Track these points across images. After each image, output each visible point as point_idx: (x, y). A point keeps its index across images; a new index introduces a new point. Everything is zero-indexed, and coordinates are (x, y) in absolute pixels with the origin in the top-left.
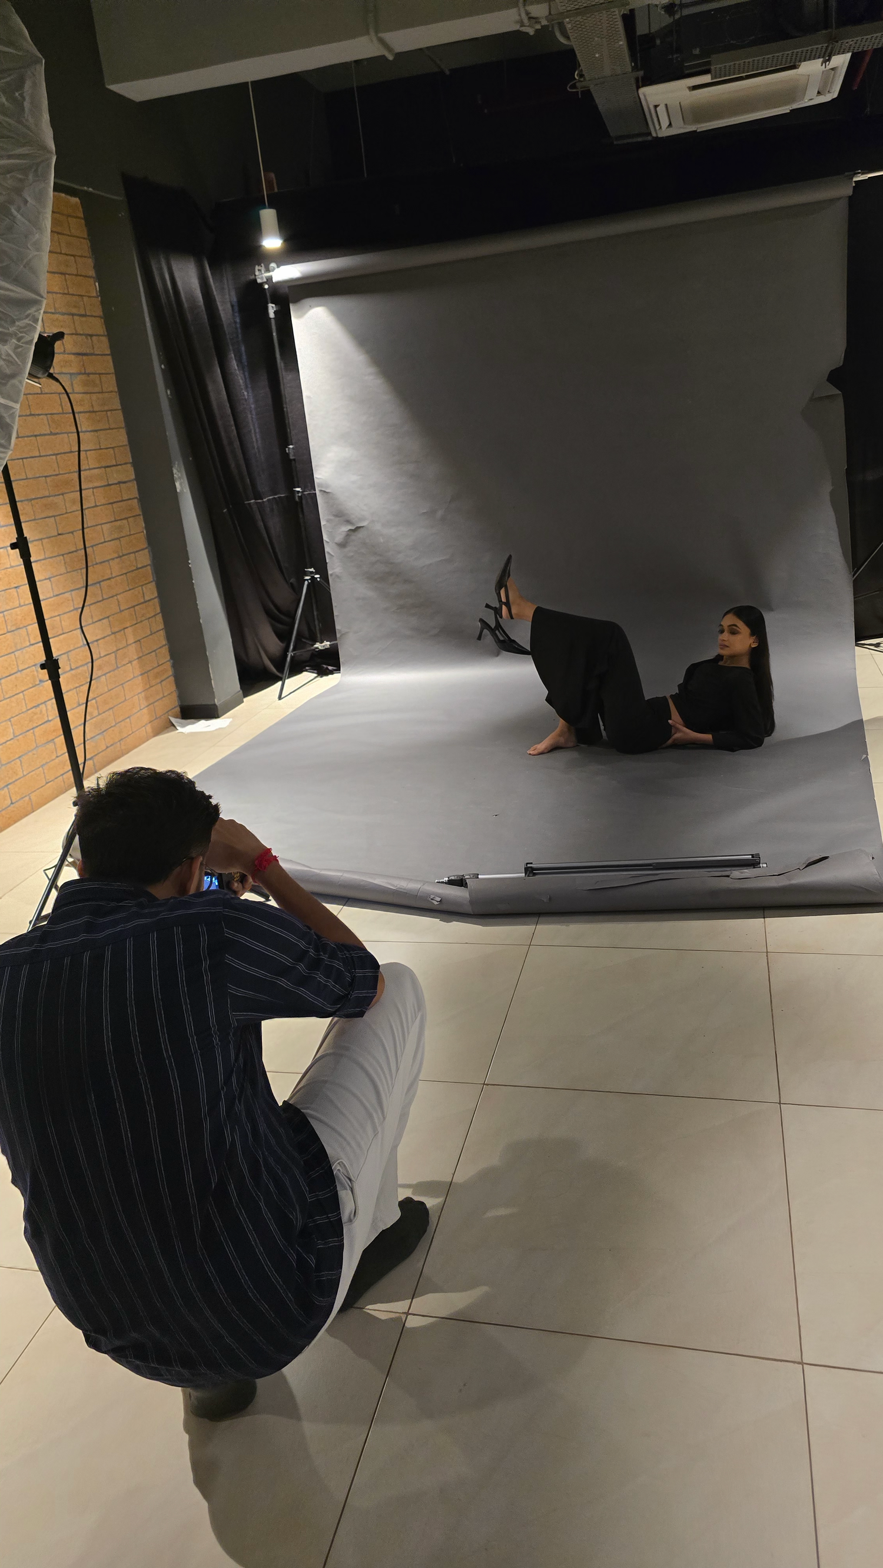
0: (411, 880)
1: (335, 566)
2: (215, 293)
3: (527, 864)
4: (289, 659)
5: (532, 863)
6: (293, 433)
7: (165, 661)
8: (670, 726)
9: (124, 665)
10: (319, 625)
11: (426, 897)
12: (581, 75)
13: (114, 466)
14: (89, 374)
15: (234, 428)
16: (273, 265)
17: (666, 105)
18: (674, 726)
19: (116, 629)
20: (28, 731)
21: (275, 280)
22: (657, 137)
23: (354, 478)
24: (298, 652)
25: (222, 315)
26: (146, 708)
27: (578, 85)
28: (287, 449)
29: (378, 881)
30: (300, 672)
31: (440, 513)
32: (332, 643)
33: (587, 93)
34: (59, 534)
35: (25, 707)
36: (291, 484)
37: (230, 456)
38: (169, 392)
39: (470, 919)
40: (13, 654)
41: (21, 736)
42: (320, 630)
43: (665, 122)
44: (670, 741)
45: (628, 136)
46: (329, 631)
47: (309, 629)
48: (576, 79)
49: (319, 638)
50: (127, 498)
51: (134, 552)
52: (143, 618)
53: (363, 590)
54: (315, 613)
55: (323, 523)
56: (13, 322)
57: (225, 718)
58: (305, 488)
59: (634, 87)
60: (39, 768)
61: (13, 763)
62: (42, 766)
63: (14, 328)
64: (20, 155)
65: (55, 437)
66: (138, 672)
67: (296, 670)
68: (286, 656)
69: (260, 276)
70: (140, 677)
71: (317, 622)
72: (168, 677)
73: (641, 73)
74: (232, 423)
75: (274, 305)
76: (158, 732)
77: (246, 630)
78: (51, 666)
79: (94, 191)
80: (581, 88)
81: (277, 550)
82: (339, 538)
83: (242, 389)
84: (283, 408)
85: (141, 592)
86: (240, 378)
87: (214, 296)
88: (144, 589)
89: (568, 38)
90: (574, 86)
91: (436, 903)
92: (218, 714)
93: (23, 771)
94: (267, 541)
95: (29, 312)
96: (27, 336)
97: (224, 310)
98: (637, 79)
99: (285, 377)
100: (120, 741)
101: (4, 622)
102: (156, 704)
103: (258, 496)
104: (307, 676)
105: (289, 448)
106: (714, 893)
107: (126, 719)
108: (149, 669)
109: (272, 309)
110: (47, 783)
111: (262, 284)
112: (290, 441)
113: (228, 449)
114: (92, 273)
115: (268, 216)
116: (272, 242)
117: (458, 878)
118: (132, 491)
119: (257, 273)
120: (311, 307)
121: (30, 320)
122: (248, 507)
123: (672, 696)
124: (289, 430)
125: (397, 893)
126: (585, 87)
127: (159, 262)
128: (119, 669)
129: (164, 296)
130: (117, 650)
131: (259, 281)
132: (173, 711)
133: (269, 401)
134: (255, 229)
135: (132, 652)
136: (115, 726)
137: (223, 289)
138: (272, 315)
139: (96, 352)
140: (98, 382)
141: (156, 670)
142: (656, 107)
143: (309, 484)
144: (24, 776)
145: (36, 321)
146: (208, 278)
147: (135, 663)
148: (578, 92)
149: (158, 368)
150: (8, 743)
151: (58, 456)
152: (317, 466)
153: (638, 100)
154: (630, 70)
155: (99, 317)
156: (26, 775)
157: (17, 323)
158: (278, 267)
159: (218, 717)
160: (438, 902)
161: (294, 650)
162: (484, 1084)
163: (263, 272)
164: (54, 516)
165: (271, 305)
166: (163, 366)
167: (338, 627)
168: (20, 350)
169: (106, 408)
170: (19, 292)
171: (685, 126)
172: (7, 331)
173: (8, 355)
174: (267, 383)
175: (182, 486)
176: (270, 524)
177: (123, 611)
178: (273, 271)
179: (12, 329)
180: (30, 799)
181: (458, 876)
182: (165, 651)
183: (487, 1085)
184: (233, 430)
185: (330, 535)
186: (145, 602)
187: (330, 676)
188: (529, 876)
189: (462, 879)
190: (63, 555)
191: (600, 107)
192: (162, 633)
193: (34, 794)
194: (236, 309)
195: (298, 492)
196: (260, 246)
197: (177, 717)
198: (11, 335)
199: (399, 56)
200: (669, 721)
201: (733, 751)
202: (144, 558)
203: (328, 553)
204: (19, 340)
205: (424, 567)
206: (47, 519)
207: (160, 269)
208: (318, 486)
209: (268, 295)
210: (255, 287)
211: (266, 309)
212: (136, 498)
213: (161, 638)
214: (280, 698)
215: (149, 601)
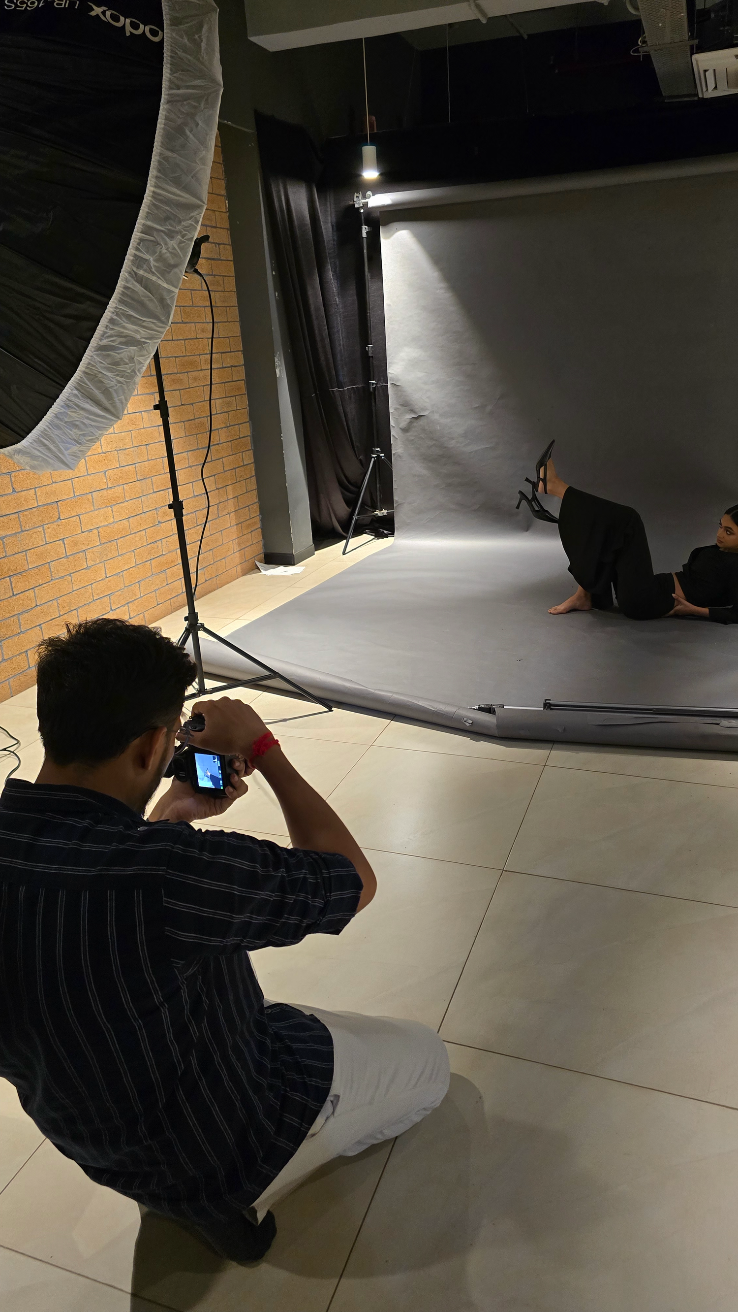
0: (449, 704)
1: (398, 447)
2: (320, 214)
3: (546, 700)
4: (353, 521)
5: (550, 700)
6: (373, 335)
7: (255, 515)
8: (673, 599)
9: (224, 515)
10: (380, 496)
11: (460, 719)
12: (644, 42)
13: (229, 352)
14: (215, 275)
15: (326, 327)
16: (369, 193)
17: (715, 70)
18: (677, 600)
19: (220, 486)
20: (146, 561)
21: (370, 205)
22: (703, 98)
23: (420, 374)
24: (361, 516)
25: (324, 233)
26: (238, 552)
27: (640, 49)
28: (367, 347)
29: (421, 703)
30: (361, 533)
31: (489, 408)
32: (389, 511)
33: (648, 57)
34: (183, 405)
35: (146, 542)
36: (368, 376)
37: (320, 350)
38: (277, 294)
39: (495, 741)
40: (140, 498)
41: (141, 565)
42: (380, 499)
43: (711, 86)
44: (672, 612)
45: (678, 96)
46: (388, 500)
47: (372, 499)
48: (639, 45)
49: (379, 507)
50: (236, 379)
51: (239, 424)
52: (241, 479)
53: (420, 469)
54: (378, 486)
55: (391, 410)
56: (180, 222)
57: (300, 566)
58: (378, 381)
59: (689, 53)
60: (153, 592)
61: (133, 585)
62: (155, 591)
63: (180, 227)
64: (195, 86)
65: (185, 325)
66: (234, 523)
67: (358, 532)
68: (352, 519)
69: (358, 202)
70: (235, 527)
71: (378, 493)
72: (257, 529)
73: (696, 42)
74: (325, 323)
75: (367, 227)
76: (245, 573)
77: (322, 496)
78: (177, 506)
79: (232, 125)
80: (643, 53)
81: (352, 431)
82: (403, 424)
83: (335, 295)
84: (367, 313)
85: (241, 457)
86: (334, 286)
87: (319, 217)
88: (244, 455)
89: (637, 9)
90: (637, 51)
91: (468, 725)
92: (294, 562)
93: (140, 593)
94: (345, 423)
95: (192, 214)
96: (189, 234)
97: (326, 229)
98: (692, 47)
99: (371, 286)
100: (216, 577)
101: (135, 472)
102: (246, 549)
103: (340, 385)
104: (366, 537)
105: (369, 347)
106: (705, 737)
107: (222, 559)
108: (242, 520)
109: (365, 230)
110: (158, 605)
111: (358, 209)
112: (370, 340)
113: (319, 345)
114: (224, 192)
115: (369, 152)
116: (370, 174)
117: (487, 707)
118: (241, 374)
119: (355, 200)
120: (397, 230)
121: (192, 221)
122: (331, 393)
123: (676, 574)
124: (370, 332)
125: (437, 714)
126: (646, 52)
127: (278, 186)
128: (220, 519)
129: (280, 215)
130: (220, 503)
131: (357, 206)
132: (259, 556)
133: (356, 307)
134: (357, 162)
135: (231, 506)
136: (213, 564)
137: (326, 211)
138: (364, 235)
139: (222, 258)
140: (221, 282)
141: (248, 522)
142: (705, 71)
143: (382, 378)
144: (141, 597)
145: (197, 222)
146: (315, 202)
147: (232, 514)
148: (640, 55)
149: (270, 274)
150: (131, 569)
151: (186, 341)
152: (390, 363)
153: (690, 66)
154: (687, 38)
155: (227, 229)
156: (142, 597)
157: (183, 223)
158: (373, 195)
159: (294, 565)
160: (469, 724)
161: (358, 514)
162: (503, 870)
163: (360, 198)
164: (180, 390)
165: (364, 227)
166: (274, 273)
167: (395, 498)
168: (183, 244)
169: (226, 304)
170: (187, 198)
171: (729, 89)
172: (175, 229)
173: (174, 249)
174: (355, 292)
175: (281, 372)
176: (348, 410)
177: (226, 471)
178: (369, 198)
179: (178, 228)
180: (144, 616)
181: (487, 705)
182: (256, 507)
183: (506, 871)
184: (325, 329)
185: (397, 423)
186: (244, 466)
187: (385, 539)
188: (547, 710)
189: (490, 708)
190: (184, 422)
191: (657, 71)
192: (255, 493)
193: (147, 612)
194: (335, 227)
195: (373, 383)
196: (360, 175)
197: (261, 562)
198: (177, 232)
199: (490, 19)
200: (673, 595)
201: (726, 624)
202: (246, 430)
203: (393, 436)
204: (183, 237)
205: (472, 452)
206: (174, 391)
207: (278, 192)
208: (390, 380)
209: (363, 218)
210: (352, 211)
211: (361, 230)
212: (244, 380)
213: (254, 497)
214: (344, 553)
215: (247, 465)
